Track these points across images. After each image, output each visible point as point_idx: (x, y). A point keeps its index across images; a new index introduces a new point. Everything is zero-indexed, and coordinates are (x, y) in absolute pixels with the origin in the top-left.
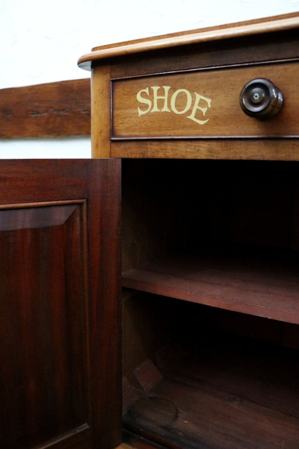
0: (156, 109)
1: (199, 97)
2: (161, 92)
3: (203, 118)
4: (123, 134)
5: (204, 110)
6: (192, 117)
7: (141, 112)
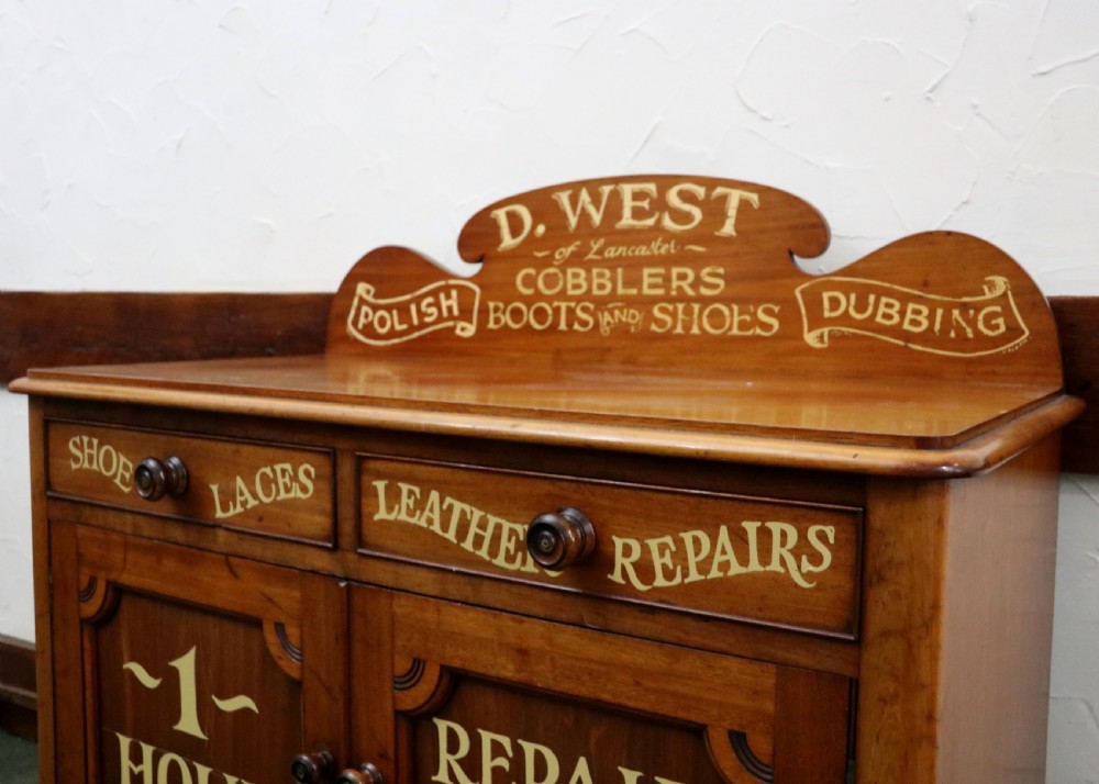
0: (86, 465)
1: (122, 459)
2: (90, 445)
3: (127, 485)
4: (59, 489)
5: (127, 476)
6: (118, 481)
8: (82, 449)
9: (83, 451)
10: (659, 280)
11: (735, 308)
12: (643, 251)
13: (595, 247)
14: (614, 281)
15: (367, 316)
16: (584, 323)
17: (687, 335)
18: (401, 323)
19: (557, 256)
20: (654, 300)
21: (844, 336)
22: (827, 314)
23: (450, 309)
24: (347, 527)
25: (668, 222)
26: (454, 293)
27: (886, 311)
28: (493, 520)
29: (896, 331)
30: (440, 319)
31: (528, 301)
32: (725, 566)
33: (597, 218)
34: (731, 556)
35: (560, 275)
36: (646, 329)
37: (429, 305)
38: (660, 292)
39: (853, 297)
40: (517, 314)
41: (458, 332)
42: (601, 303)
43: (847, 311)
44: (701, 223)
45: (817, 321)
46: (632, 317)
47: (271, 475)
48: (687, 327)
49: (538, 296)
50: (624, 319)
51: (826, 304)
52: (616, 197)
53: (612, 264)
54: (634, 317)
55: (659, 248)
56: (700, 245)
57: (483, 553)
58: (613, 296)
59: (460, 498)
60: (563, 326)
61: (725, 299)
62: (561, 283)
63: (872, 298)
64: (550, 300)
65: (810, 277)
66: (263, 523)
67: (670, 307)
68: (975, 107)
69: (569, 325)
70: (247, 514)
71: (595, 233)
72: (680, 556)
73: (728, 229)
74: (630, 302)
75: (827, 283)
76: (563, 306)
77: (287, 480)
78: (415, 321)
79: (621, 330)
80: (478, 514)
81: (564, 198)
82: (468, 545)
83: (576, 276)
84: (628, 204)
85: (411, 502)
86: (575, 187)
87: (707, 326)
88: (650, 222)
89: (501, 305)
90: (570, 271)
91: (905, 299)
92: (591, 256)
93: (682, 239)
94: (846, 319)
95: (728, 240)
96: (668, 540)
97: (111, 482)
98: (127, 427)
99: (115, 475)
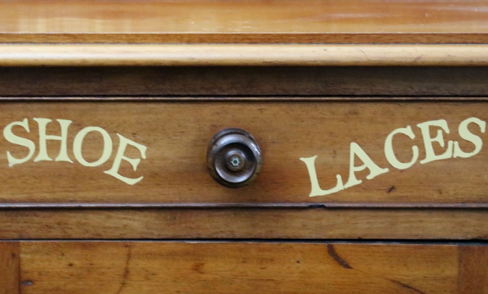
0: (43, 156)
1: (124, 141)
2: (54, 129)
3: (133, 175)
5: (135, 163)
6: (113, 172)
7: (13, 161)
8: (33, 135)
9: (36, 139)
47: (412, 136)
66: (392, 194)
70: (366, 185)
77: (440, 139)
97: (98, 174)
98: (142, 98)
99: (109, 164)
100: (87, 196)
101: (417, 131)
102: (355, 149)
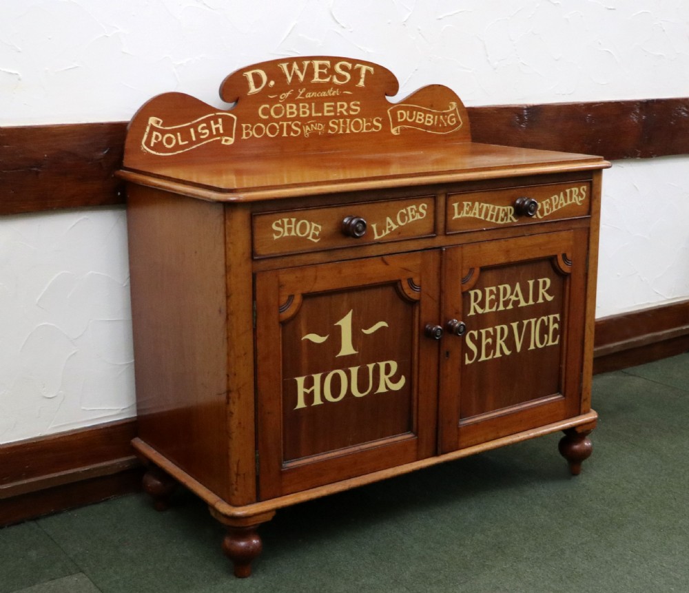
0: (286, 234)
1: (314, 225)
2: (289, 223)
3: (317, 238)
4: (262, 253)
6: (310, 238)
8: (283, 226)
9: (283, 228)
10: (332, 108)
11: (364, 120)
12: (324, 94)
13: (301, 93)
14: (310, 109)
15: (157, 137)
16: (296, 132)
17: (345, 134)
18: (182, 141)
19: (281, 98)
20: (330, 118)
21: (405, 129)
22: (399, 120)
23: (217, 129)
24: (441, 226)
25: (335, 80)
26: (220, 120)
27: (419, 118)
28: (497, 207)
29: (422, 126)
30: (211, 136)
31: (265, 122)
32: (562, 204)
33: (302, 77)
34: (563, 201)
35: (283, 108)
36: (326, 133)
37: (203, 128)
38: (332, 114)
39: (408, 112)
40: (259, 130)
41: (223, 142)
42: (304, 121)
43: (406, 119)
44: (350, 81)
45: (396, 123)
46: (319, 128)
47: (405, 213)
48: (344, 130)
49: (271, 119)
50: (316, 129)
51: (399, 116)
52: (311, 67)
53: (309, 101)
54: (320, 127)
55: (332, 93)
56: (349, 91)
57: (493, 221)
58: (310, 117)
59: (486, 202)
60: (285, 134)
61: (360, 116)
62: (283, 112)
63: (414, 113)
64: (277, 121)
65: (392, 105)
66: (400, 235)
67: (337, 121)
68: (419, 30)
69: (288, 133)
70: (392, 233)
71: (301, 85)
72: (551, 205)
73: (361, 83)
74: (318, 119)
75: (399, 106)
76: (285, 124)
77: (413, 213)
78: (194, 139)
79: (314, 135)
80: (492, 206)
81: (284, 66)
82: (488, 219)
83: (291, 108)
84: (317, 70)
85: (468, 209)
86: (290, 61)
87: (353, 129)
88: (327, 80)
89: (250, 125)
90: (288, 105)
91: (425, 112)
92: (299, 97)
93: (341, 88)
94: (406, 122)
95: (361, 89)
96: (548, 200)
97: (305, 239)
98: (319, 207)
99: (308, 235)
100: (299, 249)
101: (407, 211)
102: (388, 219)
